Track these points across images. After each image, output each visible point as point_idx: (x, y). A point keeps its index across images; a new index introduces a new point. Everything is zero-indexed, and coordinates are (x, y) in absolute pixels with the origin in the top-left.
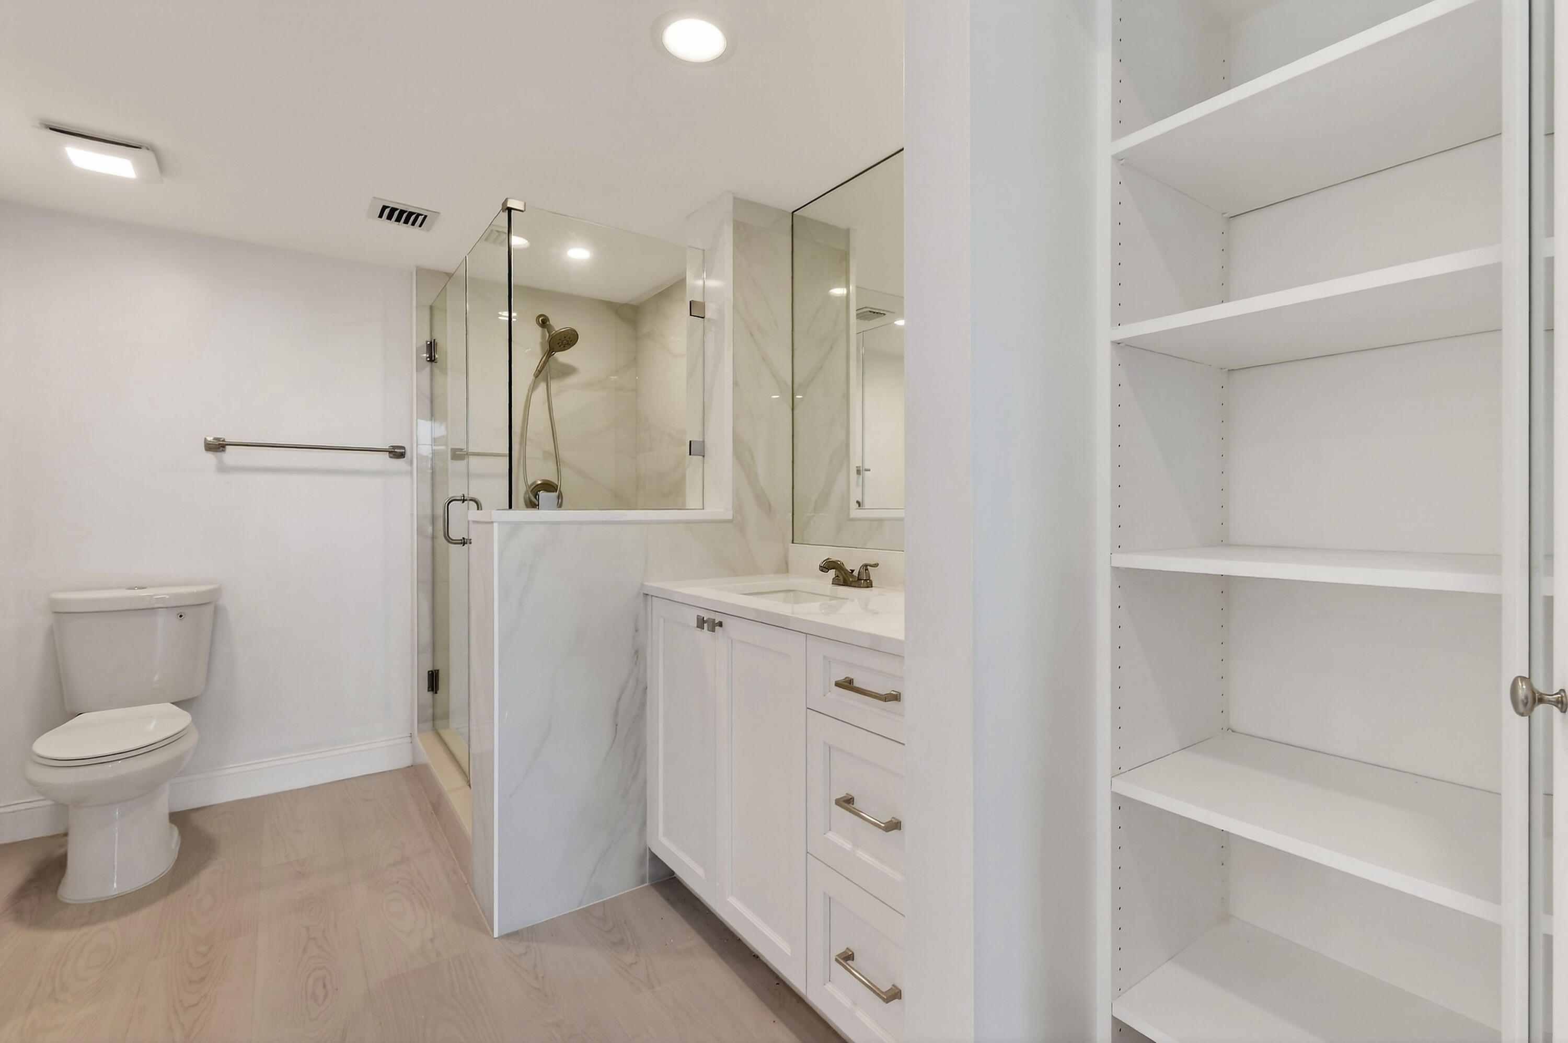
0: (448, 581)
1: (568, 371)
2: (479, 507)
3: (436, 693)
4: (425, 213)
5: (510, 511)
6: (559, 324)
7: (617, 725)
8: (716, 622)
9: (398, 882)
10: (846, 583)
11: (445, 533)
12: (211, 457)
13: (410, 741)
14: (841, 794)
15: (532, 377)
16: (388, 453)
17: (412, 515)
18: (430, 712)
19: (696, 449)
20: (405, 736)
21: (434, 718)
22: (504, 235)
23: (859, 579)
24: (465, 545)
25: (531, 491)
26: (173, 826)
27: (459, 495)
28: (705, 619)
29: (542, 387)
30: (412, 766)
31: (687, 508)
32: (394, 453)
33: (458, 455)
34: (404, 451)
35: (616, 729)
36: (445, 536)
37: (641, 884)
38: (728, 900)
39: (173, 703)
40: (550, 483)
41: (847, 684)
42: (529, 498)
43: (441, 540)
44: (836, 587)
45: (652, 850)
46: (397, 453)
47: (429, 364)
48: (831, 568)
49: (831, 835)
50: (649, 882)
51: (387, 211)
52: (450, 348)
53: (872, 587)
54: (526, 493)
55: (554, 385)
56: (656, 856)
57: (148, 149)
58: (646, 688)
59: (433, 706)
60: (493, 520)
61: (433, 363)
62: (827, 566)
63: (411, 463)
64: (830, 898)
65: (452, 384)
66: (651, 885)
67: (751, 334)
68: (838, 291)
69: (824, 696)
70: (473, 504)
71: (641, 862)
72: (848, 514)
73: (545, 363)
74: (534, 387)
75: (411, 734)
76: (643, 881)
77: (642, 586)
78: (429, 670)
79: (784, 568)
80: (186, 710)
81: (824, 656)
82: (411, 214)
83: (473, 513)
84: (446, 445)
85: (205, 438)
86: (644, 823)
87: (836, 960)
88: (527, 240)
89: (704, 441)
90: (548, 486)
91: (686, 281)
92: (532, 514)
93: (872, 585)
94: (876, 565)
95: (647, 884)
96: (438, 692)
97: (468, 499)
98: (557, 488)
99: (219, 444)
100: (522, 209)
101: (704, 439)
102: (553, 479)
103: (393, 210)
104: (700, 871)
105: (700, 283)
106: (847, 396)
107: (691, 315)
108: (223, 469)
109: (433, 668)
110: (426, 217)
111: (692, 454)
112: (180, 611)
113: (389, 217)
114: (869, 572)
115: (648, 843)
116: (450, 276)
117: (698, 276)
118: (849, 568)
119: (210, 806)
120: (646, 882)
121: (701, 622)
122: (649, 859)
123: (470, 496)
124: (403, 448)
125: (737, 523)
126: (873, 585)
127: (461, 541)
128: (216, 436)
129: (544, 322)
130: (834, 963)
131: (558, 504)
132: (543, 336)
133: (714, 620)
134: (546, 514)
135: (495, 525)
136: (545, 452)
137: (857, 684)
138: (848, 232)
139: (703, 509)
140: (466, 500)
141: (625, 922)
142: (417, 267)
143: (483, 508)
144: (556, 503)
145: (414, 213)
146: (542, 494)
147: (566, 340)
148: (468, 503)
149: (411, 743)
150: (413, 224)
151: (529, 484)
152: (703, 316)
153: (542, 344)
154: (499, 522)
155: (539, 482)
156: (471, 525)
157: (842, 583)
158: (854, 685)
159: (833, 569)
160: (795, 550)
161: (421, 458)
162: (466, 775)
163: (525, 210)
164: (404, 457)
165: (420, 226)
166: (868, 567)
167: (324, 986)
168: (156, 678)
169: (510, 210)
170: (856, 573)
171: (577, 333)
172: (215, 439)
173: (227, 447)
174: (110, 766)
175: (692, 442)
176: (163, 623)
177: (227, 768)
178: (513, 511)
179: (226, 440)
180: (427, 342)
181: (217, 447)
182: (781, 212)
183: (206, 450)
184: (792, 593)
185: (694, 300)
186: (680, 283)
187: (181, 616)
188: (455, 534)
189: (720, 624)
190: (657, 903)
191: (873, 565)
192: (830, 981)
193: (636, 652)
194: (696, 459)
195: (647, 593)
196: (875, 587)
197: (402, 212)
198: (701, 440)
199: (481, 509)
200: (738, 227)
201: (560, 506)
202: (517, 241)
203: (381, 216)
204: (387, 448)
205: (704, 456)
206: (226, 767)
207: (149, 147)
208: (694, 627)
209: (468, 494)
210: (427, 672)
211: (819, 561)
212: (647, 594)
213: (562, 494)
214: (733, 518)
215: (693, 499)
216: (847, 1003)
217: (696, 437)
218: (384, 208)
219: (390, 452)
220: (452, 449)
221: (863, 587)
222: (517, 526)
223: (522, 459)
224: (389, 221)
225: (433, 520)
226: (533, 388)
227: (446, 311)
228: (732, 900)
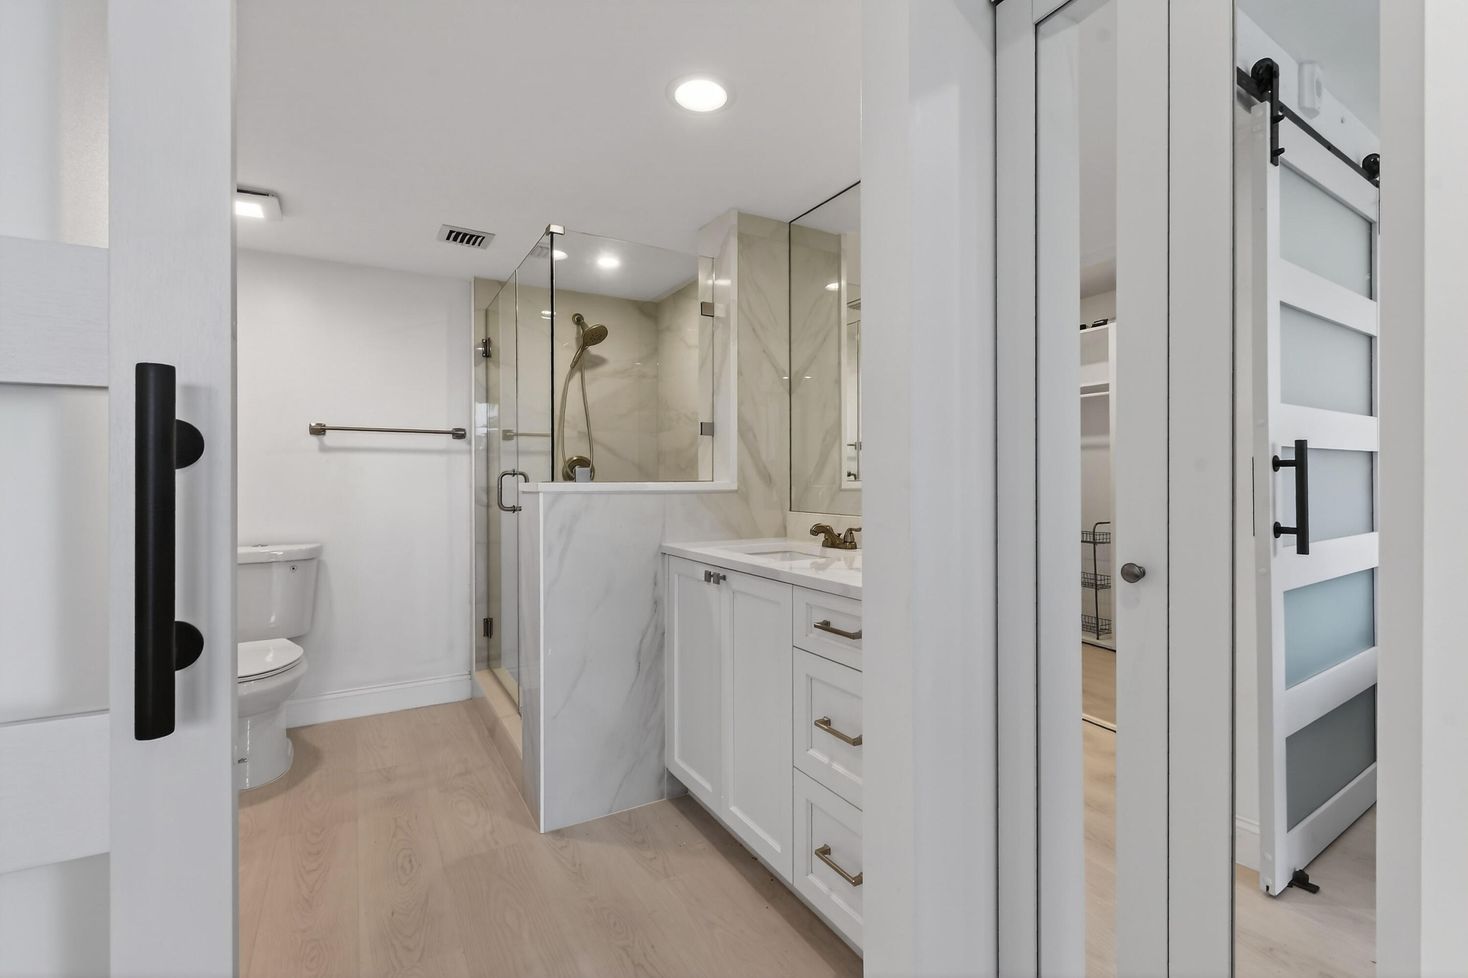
0: (500, 543)
1: (599, 362)
2: (526, 480)
3: (491, 637)
4: (483, 235)
5: (552, 483)
6: (591, 323)
7: (640, 663)
8: (720, 575)
9: (463, 788)
10: (833, 545)
11: (498, 502)
12: (314, 439)
13: (470, 678)
14: (819, 716)
15: (569, 368)
16: (451, 435)
17: (471, 486)
18: (485, 654)
19: (708, 429)
20: (464, 674)
21: (489, 659)
22: (546, 251)
23: (846, 542)
24: (515, 512)
25: (569, 466)
26: (288, 739)
27: (509, 469)
28: (712, 574)
29: (578, 376)
30: (471, 698)
31: (699, 480)
32: (456, 435)
33: (508, 436)
34: (464, 433)
35: (639, 666)
36: (499, 504)
37: (661, 799)
38: (731, 809)
39: (289, 639)
40: (585, 459)
41: (825, 626)
42: (567, 472)
43: (495, 507)
44: (825, 549)
45: (670, 770)
46: (459, 434)
47: (485, 358)
48: (820, 531)
49: (812, 752)
50: (667, 797)
51: (454, 234)
52: (503, 344)
53: (856, 548)
54: (564, 468)
55: (588, 375)
56: (673, 776)
57: (273, 196)
58: (664, 633)
59: (488, 649)
60: (539, 490)
61: (488, 358)
62: (817, 530)
63: (470, 443)
64: (812, 804)
65: (503, 376)
66: (670, 800)
67: (754, 330)
68: (833, 286)
69: (807, 636)
70: (521, 477)
71: (661, 779)
72: (841, 485)
73: (581, 355)
74: (570, 376)
75: (470, 672)
76: (662, 797)
77: (661, 546)
78: (485, 618)
79: (783, 532)
80: (299, 645)
81: (807, 604)
82: (472, 236)
83: (523, 486)
84: (499, 427)
85: (310, 424)
86: (663, 747)
87: (816, 853)
88: (565, 252)
89: (713, 423)
90: (583, 462)
91: (698, 281)
92: (569, 486)
93: (856, 547)
94: (859, 530)
95: (665, 799)
96: (492, 637)
97: (518, 473)
98: (590, 462)
99: (321, 429)
100: (563, 233)
101: (713, 421)
102: (586, 455)
103: (458, 234)
104: (708, 786)
105: (710, 282)
106: (838, 382)
107: (702, 314)
108: (324, 449)
109: (488, 617)
110: (484, 238)
111: (703, 434)
112: (293, 564)
113: (455, 239)
114: (853, 535)
115: (666, 764)
116: (502, 284)
117: (709, 276)
118: (836, 532)
119: (314, 725)
120: (664, 798)
121: (708, 576)
122: (667, 778)
123: (519, 471)
124: (464, 430)
125: (742, 494)
126: (858, 547)
127: (511, 509)
128: (318, 423)
129: (579, 320)
130: (815, 856)
131: (591, 476)
132: (578, 333)
133: (719, 574)
134: (581, 486)
135: (541, 495)
136: (579, 432)
137: (833, 625)
138: (838, 238)
139: (713, 481)
140: (516, 474)
141: (647, 827)
142: (475, 277)
143: (530, 481)
144: (590, 475)
145: (474, 236)
146: (578, 469)
147: (597, 335)
148: (518, 477)
149: (471, 679)
150: (473, 244)
151: (567, 460)
152: (712, 315)
153: (577, 339)
154: (545, 493)
155: (575, 458)
156: (521, 496)
157: (830, 545)
158: (831, 627)
159: (823, 533)
160: (793, 517)
161: (478, 438)
162: (516, 706)
163: (564, 233)
164: (464, 438)
165: (479, 245)
166: (853, 531)
167: (410, 861)
168: (273, 619)
169: (552, 233)
170: (842, 536)
171: (606, 328)
172: (317, 424)
173: (327, 431)
174: (245, 685)
175: (703, 424)
176: (279, 575)
177: (325, 695)
178: (555, 483)
179: (326, 425)
180: (483, 340)
181: (319, 431)
182: (779, 222)
183: (311, 433)
184: (788, 553)
185: (705, 301)
186: (693, 284)
187: (293, 569)
188: (508, 502)
189: (724, 578)
190: (672, 813)
191: (858, 529)
192: (812, 872)
193: (655, 603)
194: (707, 438)
195: (665, 552)
196: (859, 548)
197: (465, 235)
198: (711, 422)
199: (528, 482)
200: (742, 238)
201: (592, 479)
202: (558, 255)
203: (448, 238)
204: (451, 430)
205: (713, 436)
206: (325, 693)
207: (274, 195)
208: (703, 581)
209: (518, 469)
210: (483, 620)
211: (810, 525)
212: (665, 554)
213: (594, 469)
214: (738, 488)
215: (704, 471)
216: (824, 888)
217: (706, 419)
218: (451, 232)
219: (453, 434)
220: (503, 431)
221: (848, 549)
222: (560, 494)
223: (561, 438)
224: (455, 242)
225: (488, 491)
226: (569, 378)
227: (498, 314)
228: (733, 809)
